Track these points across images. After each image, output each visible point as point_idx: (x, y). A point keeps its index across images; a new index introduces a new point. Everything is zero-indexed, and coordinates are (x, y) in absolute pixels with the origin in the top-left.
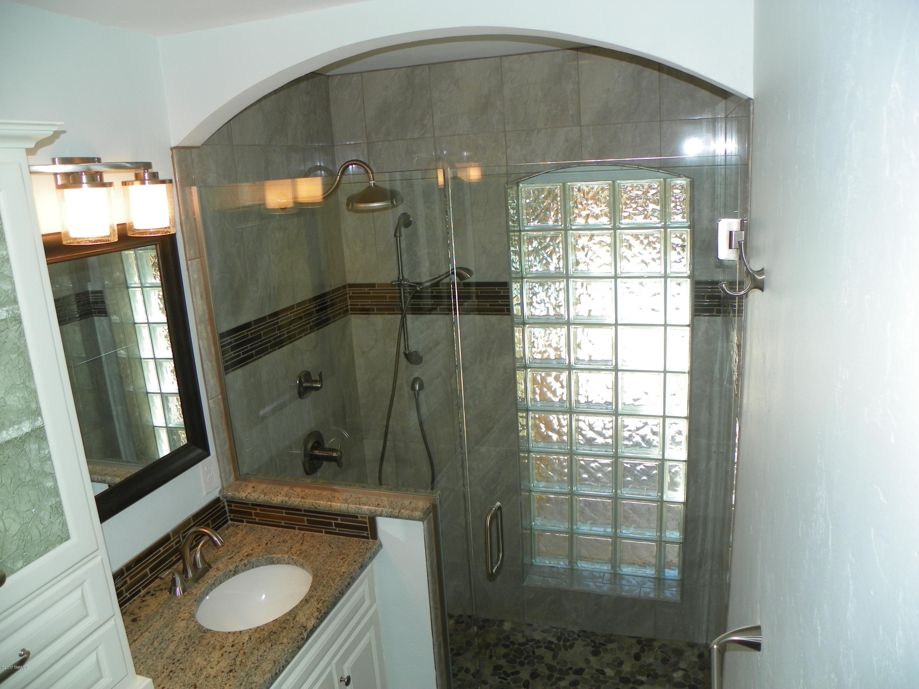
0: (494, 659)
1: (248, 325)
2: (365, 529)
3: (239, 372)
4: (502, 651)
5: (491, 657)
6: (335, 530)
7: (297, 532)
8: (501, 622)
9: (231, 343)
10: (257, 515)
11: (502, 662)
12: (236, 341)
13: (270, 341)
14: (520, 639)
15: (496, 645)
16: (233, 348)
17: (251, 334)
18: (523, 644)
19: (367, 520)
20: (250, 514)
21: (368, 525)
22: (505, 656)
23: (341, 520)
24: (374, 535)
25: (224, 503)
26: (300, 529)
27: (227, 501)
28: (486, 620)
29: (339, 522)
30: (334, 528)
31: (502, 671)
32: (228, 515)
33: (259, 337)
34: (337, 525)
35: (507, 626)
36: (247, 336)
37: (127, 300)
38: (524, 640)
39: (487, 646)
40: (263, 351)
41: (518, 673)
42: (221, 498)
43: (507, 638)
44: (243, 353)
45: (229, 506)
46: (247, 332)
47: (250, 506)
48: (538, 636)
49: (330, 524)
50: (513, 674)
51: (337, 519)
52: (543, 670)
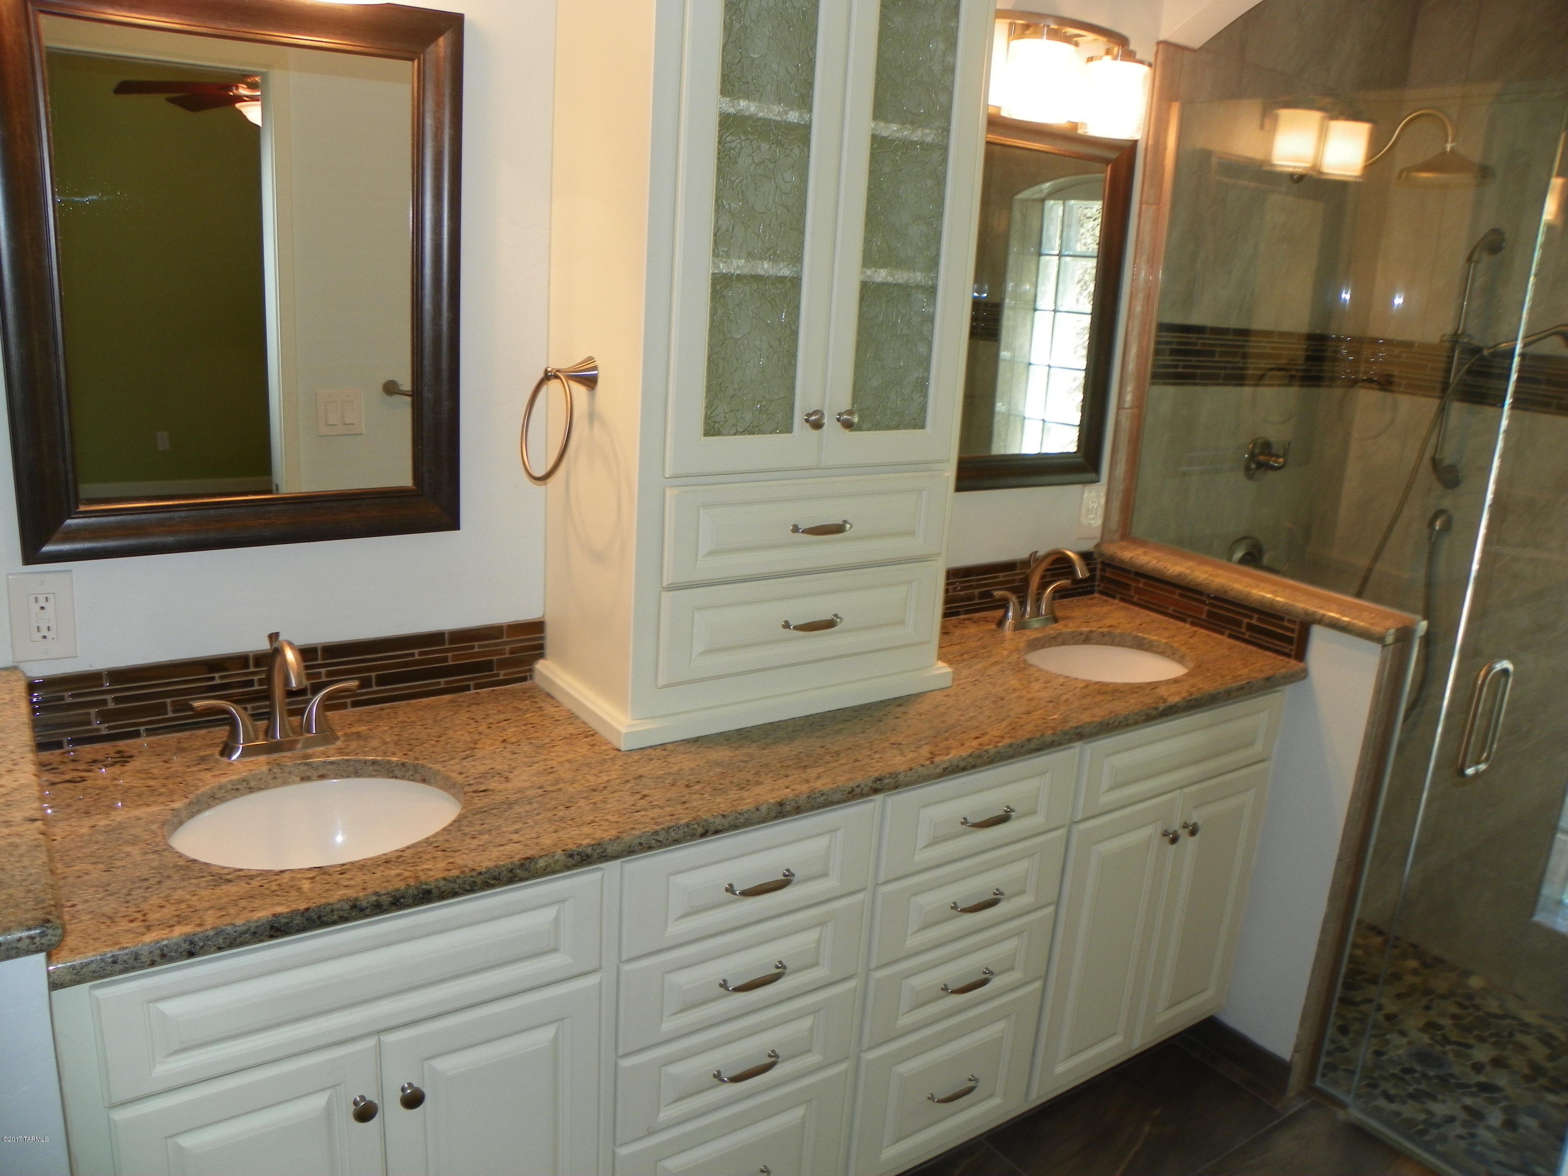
0: (1433, 1012)
1: (1200, 330)
2: (1289, 640)
3: (1171, 391)
4: (1454, 1009)
5: (1427, 1008)
6: (1243, 633)
7: (1188, 626)
8: (1467, 973)
9: (1170, 343)
10: (1137, 590)
11: (1447, 1022)
12: (1178, 343)
13: (1225, 368)
14: (1493, 1006)
15: (1444, 997)
16: (1174, 352)
17: (1203, 345)
18: (1496, 1016)
19: (1297, 627)
20: (1128, 587)
21: (1295, 635)
22: (1454, 1017)
23: (1259, 620)
24: (1300, 654)
25: (1096, 564)
26: (1193, 624)
27: (1103, 563)
28: (1439, 961)
29: (1254, 622)
30: (1243, 630)
31: (1439, 1032)
32: (1097, 583)
33: (1211, 354)
34: (1250, 627)
35: (1475, 982)
36: (1195, 344)
37: (1029, 327)
38: (1500, 1012)
39: (1428, 992)
40: (1211, 379)
41: (1469, 1047)
42: (1096, 556)
43: (1470, 997)
44: (1185, 367)
45: (1103, 570)
46: (1197, 338)
47: (1132, 575)
48: (1529, 1016)
49: (1239, 624)
50: (1459, 1044)
51: (1251, 617)
52: (1518, 1062)
